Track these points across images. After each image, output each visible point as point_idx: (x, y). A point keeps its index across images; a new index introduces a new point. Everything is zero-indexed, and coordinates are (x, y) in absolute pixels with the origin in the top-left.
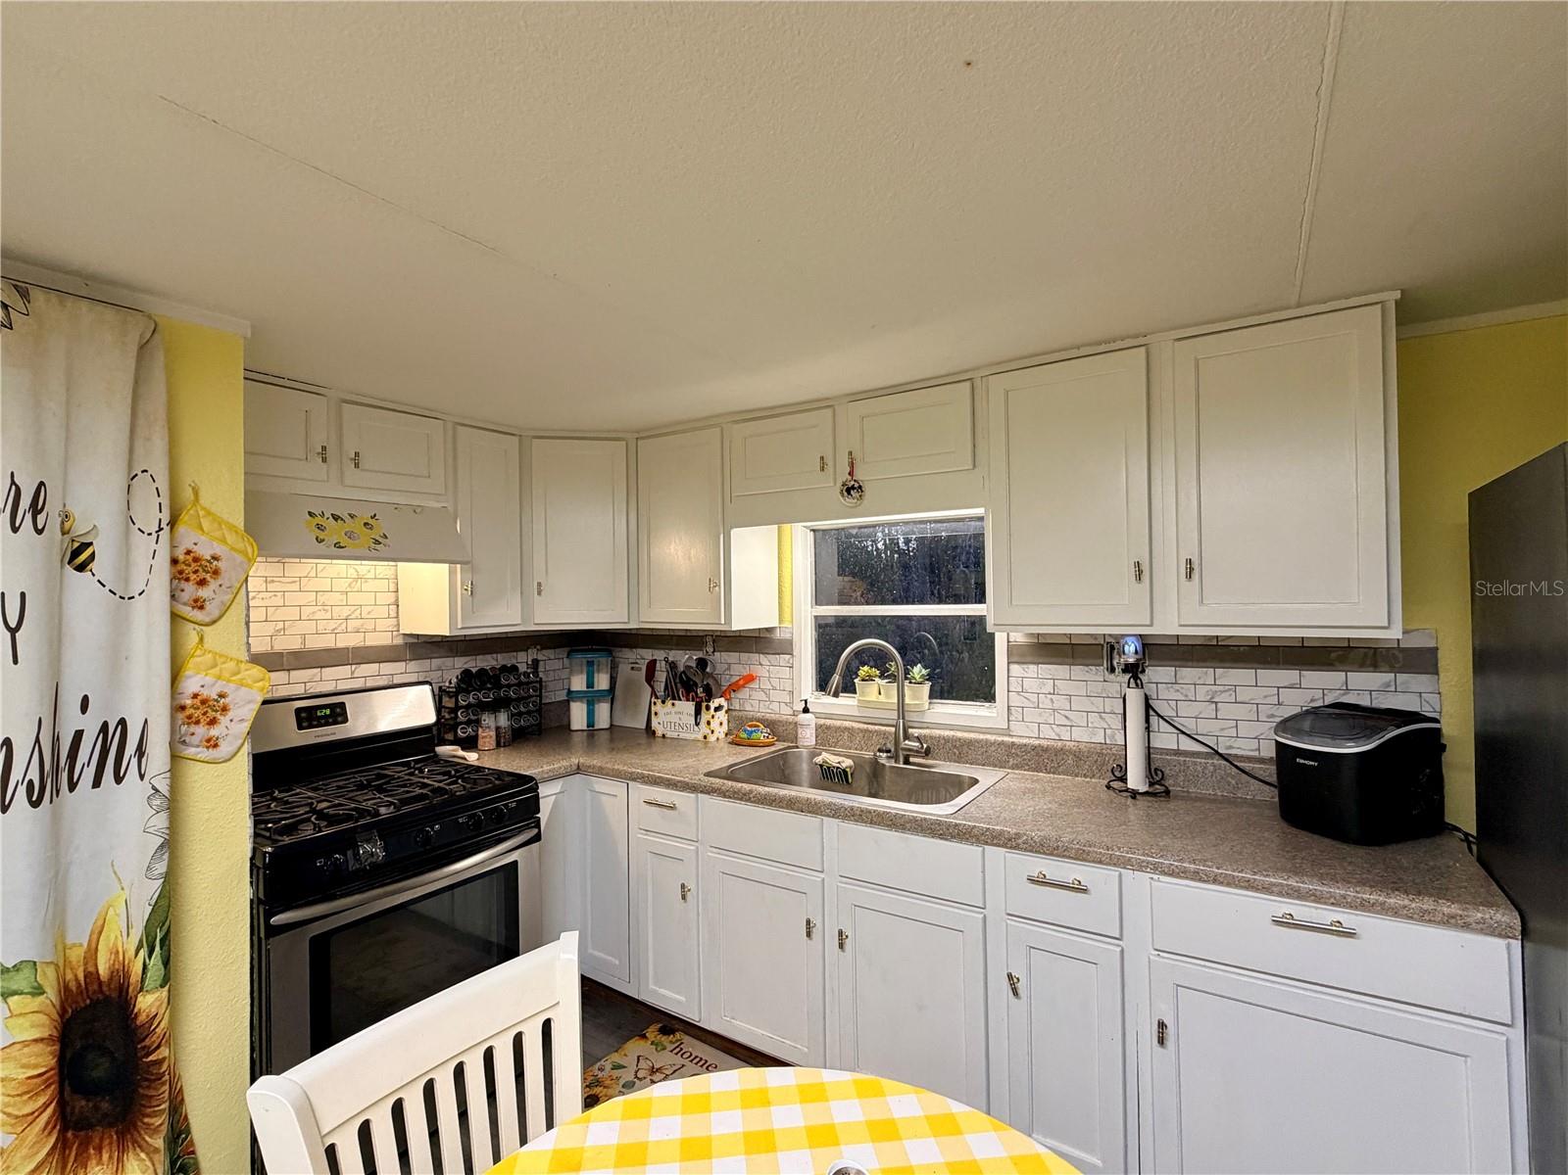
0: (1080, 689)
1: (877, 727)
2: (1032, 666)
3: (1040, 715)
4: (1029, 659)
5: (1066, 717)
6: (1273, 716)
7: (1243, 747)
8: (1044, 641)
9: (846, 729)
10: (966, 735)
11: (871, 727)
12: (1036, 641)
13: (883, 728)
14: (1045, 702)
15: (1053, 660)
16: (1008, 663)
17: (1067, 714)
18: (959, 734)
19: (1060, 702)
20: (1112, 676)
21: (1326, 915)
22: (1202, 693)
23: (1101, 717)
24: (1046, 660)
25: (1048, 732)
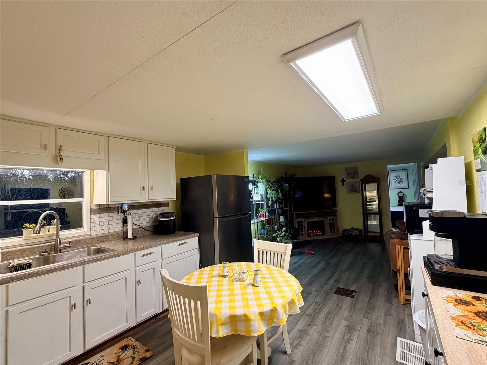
0: (111, 219)
1: (37, 246)
2: (97, 215)
3: (100, 227)
4: (97, 213)
5: (107, 226)
6: (148, 218)
7: (144, 225)
8: (101, 207)
9: (19, 250)
10: (77, 239)
11: (33, 246)
12: (99, 207)
13: (41, 245)
14: (102, 224)
15: (104, 212)
16: (91, 214)
17: (108, 226)
18: (74, 239)
19: (106, 223)
20: (118, 214)
21: (183, 242)
22: (137, 215)
23: (116, 225)
24: (101, 213)
25: (102, 232)
